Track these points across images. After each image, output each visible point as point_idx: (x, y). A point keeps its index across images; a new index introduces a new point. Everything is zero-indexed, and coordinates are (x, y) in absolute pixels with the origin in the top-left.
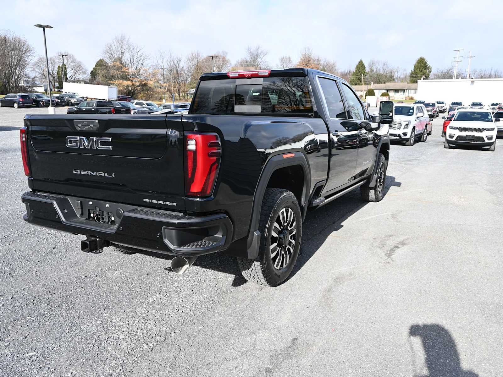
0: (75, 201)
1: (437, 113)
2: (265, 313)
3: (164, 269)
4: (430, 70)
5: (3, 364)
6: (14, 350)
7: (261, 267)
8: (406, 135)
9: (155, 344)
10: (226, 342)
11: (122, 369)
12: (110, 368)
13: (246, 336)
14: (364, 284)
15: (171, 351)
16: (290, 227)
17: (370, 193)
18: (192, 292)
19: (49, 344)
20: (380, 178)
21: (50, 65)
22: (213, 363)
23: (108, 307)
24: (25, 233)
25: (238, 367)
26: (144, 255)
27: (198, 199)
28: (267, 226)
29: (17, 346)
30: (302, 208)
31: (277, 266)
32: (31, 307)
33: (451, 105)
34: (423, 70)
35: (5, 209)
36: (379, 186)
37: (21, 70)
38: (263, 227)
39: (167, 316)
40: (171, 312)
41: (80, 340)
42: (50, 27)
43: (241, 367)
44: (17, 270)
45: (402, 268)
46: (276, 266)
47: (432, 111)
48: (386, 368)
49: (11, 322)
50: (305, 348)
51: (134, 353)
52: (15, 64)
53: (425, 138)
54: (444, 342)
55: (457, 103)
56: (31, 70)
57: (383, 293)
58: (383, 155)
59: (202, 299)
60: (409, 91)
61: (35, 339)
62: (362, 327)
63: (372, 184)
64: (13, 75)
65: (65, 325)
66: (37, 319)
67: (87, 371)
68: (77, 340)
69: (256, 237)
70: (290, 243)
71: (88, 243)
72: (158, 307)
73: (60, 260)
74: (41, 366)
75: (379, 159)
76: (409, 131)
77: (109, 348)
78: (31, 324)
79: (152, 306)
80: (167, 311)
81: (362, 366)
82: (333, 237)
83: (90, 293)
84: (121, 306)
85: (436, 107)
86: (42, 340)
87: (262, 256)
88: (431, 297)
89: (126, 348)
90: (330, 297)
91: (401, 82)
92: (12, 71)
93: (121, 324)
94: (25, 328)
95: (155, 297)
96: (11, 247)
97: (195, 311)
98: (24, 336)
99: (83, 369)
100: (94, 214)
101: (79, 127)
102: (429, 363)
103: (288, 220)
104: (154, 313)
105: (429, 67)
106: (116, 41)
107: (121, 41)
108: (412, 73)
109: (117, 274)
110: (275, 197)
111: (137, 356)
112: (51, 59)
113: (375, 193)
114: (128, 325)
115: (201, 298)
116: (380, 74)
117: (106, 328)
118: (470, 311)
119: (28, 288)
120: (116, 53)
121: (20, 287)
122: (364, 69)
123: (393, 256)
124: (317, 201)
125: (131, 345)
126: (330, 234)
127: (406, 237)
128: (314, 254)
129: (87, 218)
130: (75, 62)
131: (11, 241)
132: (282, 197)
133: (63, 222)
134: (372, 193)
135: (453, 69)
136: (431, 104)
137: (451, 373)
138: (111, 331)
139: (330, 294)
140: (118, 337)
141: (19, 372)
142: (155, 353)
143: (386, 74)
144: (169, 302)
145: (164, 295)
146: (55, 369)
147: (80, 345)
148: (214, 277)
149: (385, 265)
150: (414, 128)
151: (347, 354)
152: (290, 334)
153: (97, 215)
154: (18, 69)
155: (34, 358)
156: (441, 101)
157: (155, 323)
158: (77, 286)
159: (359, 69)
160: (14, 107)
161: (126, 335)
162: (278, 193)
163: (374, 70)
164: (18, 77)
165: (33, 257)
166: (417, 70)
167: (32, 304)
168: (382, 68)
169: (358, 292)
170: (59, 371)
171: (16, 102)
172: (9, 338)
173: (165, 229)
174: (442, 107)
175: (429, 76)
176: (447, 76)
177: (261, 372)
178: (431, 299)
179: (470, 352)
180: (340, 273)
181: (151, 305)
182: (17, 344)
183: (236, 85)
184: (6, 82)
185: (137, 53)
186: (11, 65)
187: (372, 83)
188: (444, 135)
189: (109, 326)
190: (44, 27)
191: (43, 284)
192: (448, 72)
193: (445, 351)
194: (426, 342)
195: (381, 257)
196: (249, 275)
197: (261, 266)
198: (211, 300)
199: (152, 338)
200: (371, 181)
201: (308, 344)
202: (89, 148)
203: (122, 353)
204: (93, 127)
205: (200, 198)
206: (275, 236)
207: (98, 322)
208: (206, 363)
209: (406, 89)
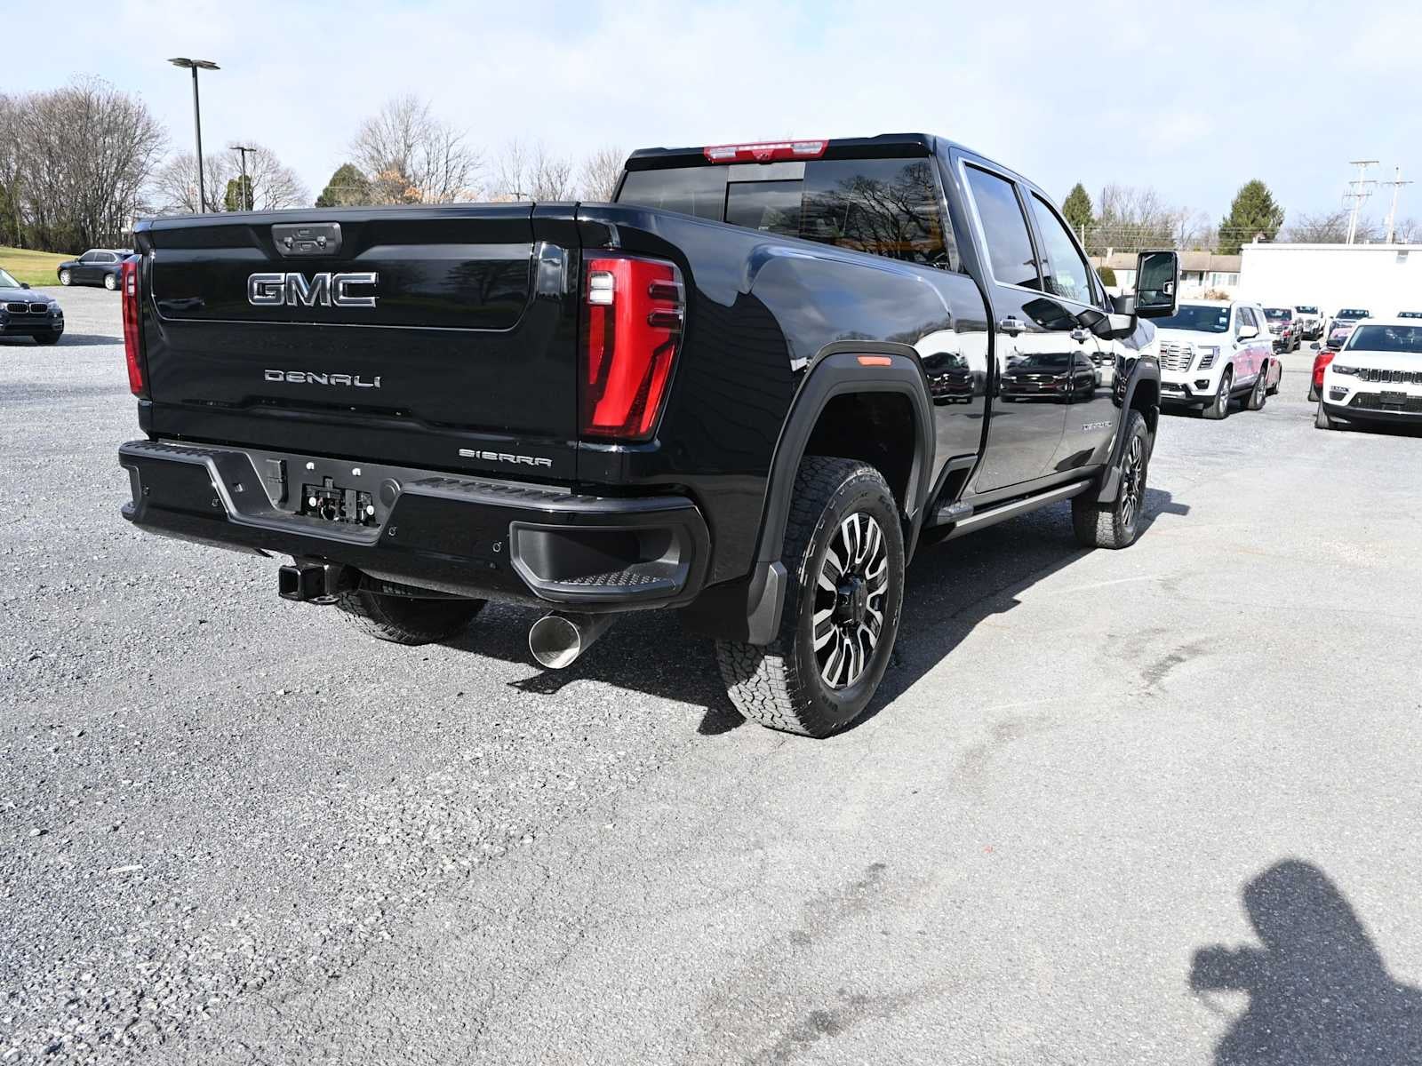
0: (268, 461)
1: (1297, 339)
2: (793, 799)
3: (508, 684)
4: (1280, 218)
5: (50, 889)
6: (82, 856)
7: (784, 671)
8: (1206, 387)
9: (476, 860)
10: (678, 864)
11: (381, 916)
12: (349, 913)
13: (736, 851)
14: (1079, 744)
15: (521, 879)
16: (871, 573)
17: (1099, 521)
18: (584, 744)
19: (179, 848)
20: (1129, 479)
21: (207, 177)
22: (641, 913)
23: (347, 767)
24: (125, 584)
25: (712, 926)
26: (452, 650)
27: (614, 448)
28: (807, 554)
29: (90, 847)
30: (906, 523)
31: (831, 678)
32: (132, 757)
33: (1337, 317)
34: (1259, 217)
35: (70, 526)
36: (1125, 502)
37: (129, 189)
38: (794, 556)
39: (511, 797)
40: (524, 787)
41: (266, 842)
42: (212, 66)
43: (722, 927)
44: (99, 669)
45: (1189, 709)
46: (827, 678)
47: (1282, 333)
48: (1144, 950)
49: (76, 790)
50: (906, 890)
51: (415, 880)
52: (113, 171)
53: (1258, 401)
54: (1314, 893)
55: (1354, 311)
56: (154, 188)
57: (1136, 767)
58: (1139, 414)
59: (614, 761)
60: (1214, 276)
61: (142, 833)
62: (1074, 847)
63: (1107, 495)
64: (105, 203)
65: (227, 804)
66: (148, 786)
67: (283, 917)
68: (257, 841)
69: (772, 582)
70: (869, 618)
71: (299, 573)
72: (486, 773)
73: (217, 650)
74: (156, 897)
75: (1130, 426)
76: (1214, 375)
77: (345, 866)
78: (132, 798)
79: (472, 772)
80: (512, 785)
81: (1074, 942)
82: (989, 630)
83: (299, 733)
84: (382, 766)
85: (1293, 321)
86: (160, 836)
87: (789, 640)
88: (1277, 785)
89: (394, 866)
90: (980, 771)
91: (1194, 250)
92: (102, 190)
93: (383, 809)
94: (115, 807)
95: (479, 749)
96: (84, 616)
97: (593, 787)
98: (110, 826)
99: (271, 911)
100: (318, 499)
101: (286, 244)
102: (1270, 945)
103: (867, 547)
104: (474, 788)
105: (1276, 209)
106: (391, 112)
107: (405, 114)
108: (1226, 225)
109: (374, 692)
110: (830, 477)
111: (426, 886)
112: (211, 162)
113: (1114, 522)
114: (403, 813)
115: (609, 758)
116: (1133, 225)
117: (340, 816)
118: (1391, 823)
119: (126, 713)
120: (389, 146)
121: (105, 709)
122: (1088, 210)
123: (1166, 680)
124: (951, 510)
125: (409, 861)
126: (981, 620)
127: (1202, 637)
128: (936, 666)
129: (299, 510)
130: (274, 172)
131: (83, 602)
132: (851, 478)
133: (232, 517)
134: (1105, 520)
135: (1345, 215)
136: (1279, 313)
137: (1336, 971)
138: (353, 825)
139: (981, 762)
140: (373, 839)
141: (95, 911)
142: (477, 881)
143: (1152, 225)
144: (520, 764)
145: (506, 747)
146: (192, 909)
147: (266, 854)
148: (648, 710)
149: (1141, 700)
150: (1229, 368)
151: (1030, 909)
152: (864, 853)
153: (326, 500)
154: (119, 185)
155: (137, 879)
156: (1309, 305)
157: (477, 811)
158: (262, 715)
159: (1073, 210)
160: (103, 286)
161: (395, 837)
162: (841, 468)
163: (1117, 214)
164: (119, 208)
165: (143, 640)
166: (1240, 216)
167: (136, 750)
168: (1141, 208)
169: (1062, 761)
170: (204, 912)
171: (110, 273)
172: (70, 828)
173: (517, 528)
174: (1310, 322)
175: (1276, 237)
176: (1328, 234)
177: (778, 940)
178: (1276, 788)
179: (1393, 924)
180: (1009, 712)
181: (469, 767)
182: (92, 842)
183: (729, 183)
184: (85, 220)
185: (449, 147)
186: (102, 174)
187: (1110, 250)
188: (1314, 395)
189: (348, 812)
190: (194, 66)
191: (168, 705)
192: (1331, 224)
193: (1318, 917)
194: (1263, 893)
195: (1130, 679)
196: (750, 699)
197: (785, 668)
198: (638, 763)
199: (469, 846)
200: (1106, 485)
201: (915, 880)
202: (312, 303)
203: (383, 877)
204: (325, 244)
205: (619, 444)
206: (827, 589)
207: (319, 802)
208: (620, 911)
209: (1208, 272)
